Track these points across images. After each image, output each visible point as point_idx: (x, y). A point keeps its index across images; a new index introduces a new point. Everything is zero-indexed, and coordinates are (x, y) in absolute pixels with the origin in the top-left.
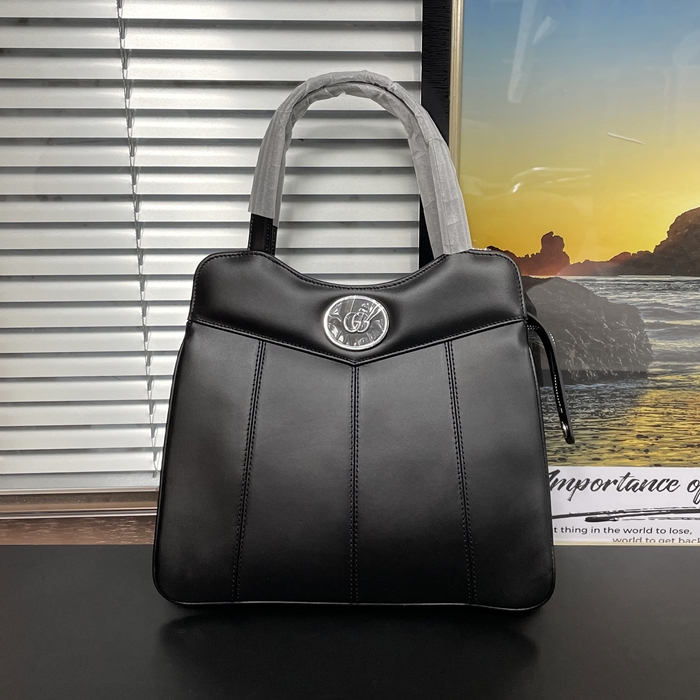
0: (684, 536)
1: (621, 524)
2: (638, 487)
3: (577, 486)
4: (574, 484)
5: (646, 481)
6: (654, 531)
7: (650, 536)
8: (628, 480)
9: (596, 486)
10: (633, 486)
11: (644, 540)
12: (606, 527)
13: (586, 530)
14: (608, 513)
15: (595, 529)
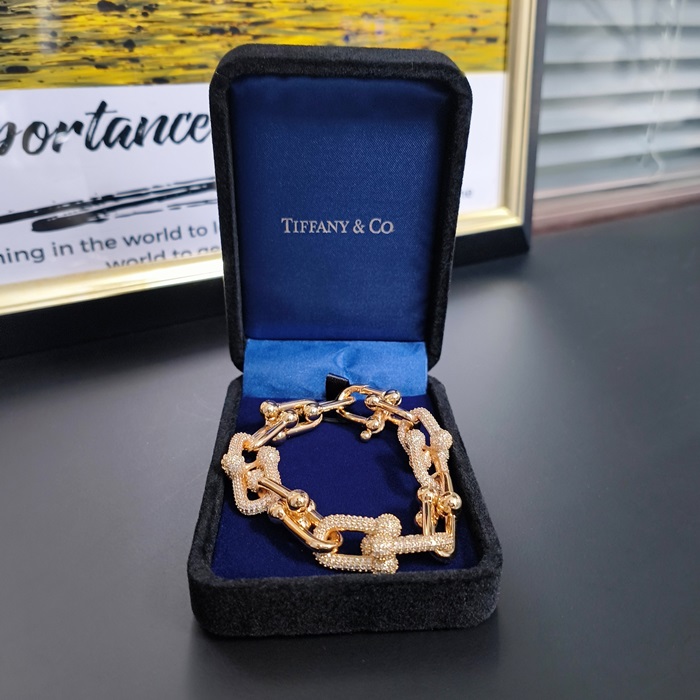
1: (116, 225)
2: (132, 136)
5: (144, 120)
6: (185, 232)
7: (178, 245)
8: (106, 120)
9: (34, 142)
10: (120, 136)
11: (169, 256)
12: (87, 240)
13: (41, 250)
14: (82, 205)
15: (62, 248)
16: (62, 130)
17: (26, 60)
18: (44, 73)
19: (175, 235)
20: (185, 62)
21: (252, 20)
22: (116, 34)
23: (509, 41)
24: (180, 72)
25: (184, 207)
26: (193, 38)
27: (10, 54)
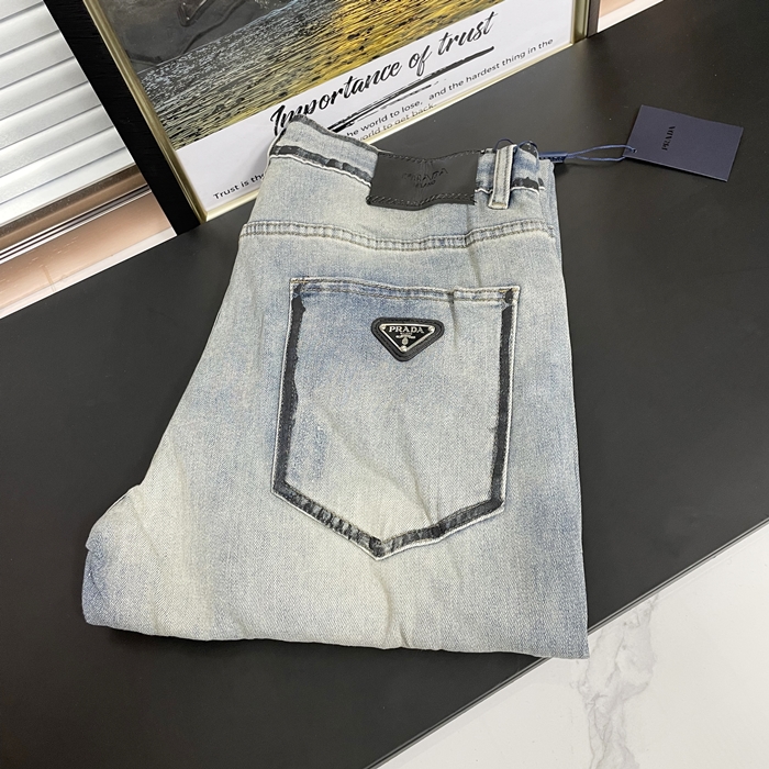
0: (416, 109)
1: (358, 125)
2: (364, 85)
3: (306, 112)
4: (303, 110)
5: (369, 76)
6: (389, 116)
7: (386, 123)
8: (352, 83)
9: (324, 104)
10: (358, 87)
11: (382, 129)
14: (344, 121)
16: (335, 95)
19: (384, 119)
25: (388, 106)
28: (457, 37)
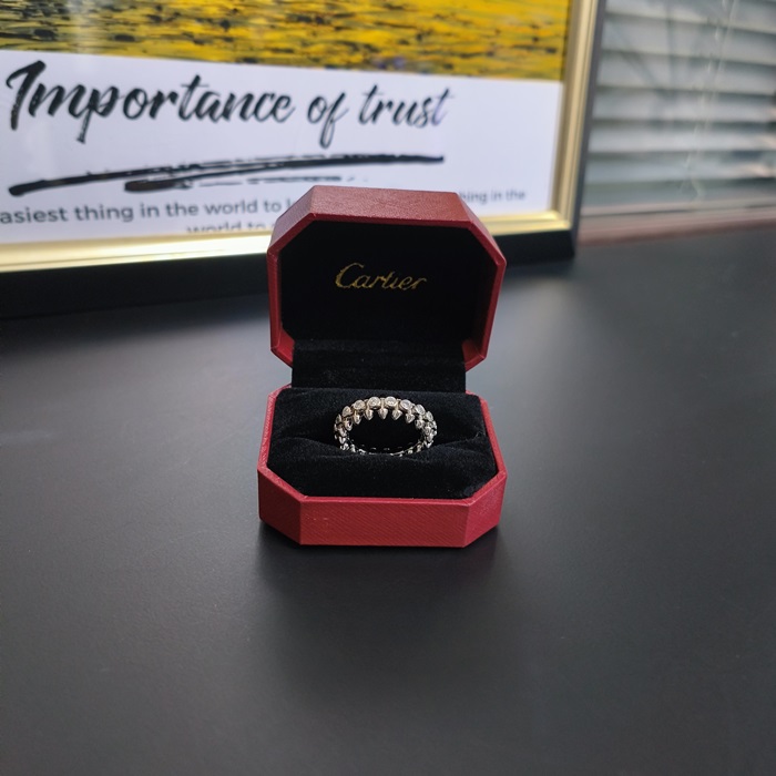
1: (199, 193)
2: (220, 110)
3: (93, 105)
4: (85, 99)
5: (232, 97)
6: (261, 206)
7: (253, 218)
8: (198, 92)
9: (134, 108)
10: (212, 109)
11: (245, 228)
12: (172, 204)
13: (131, 210)
14: (170, 170)
15: (149, 210)
16: (159, 99)
17: (133, 30)
18: (148, 44)
19: (252, 208)
20: (273, 45)
21: (336, 12)
22: (215, 14)
23: (568, 53)
24: (268, 54)
25: (261, 183)
26: (282, 24)
27: (119, 23)
28: (390, 104)
